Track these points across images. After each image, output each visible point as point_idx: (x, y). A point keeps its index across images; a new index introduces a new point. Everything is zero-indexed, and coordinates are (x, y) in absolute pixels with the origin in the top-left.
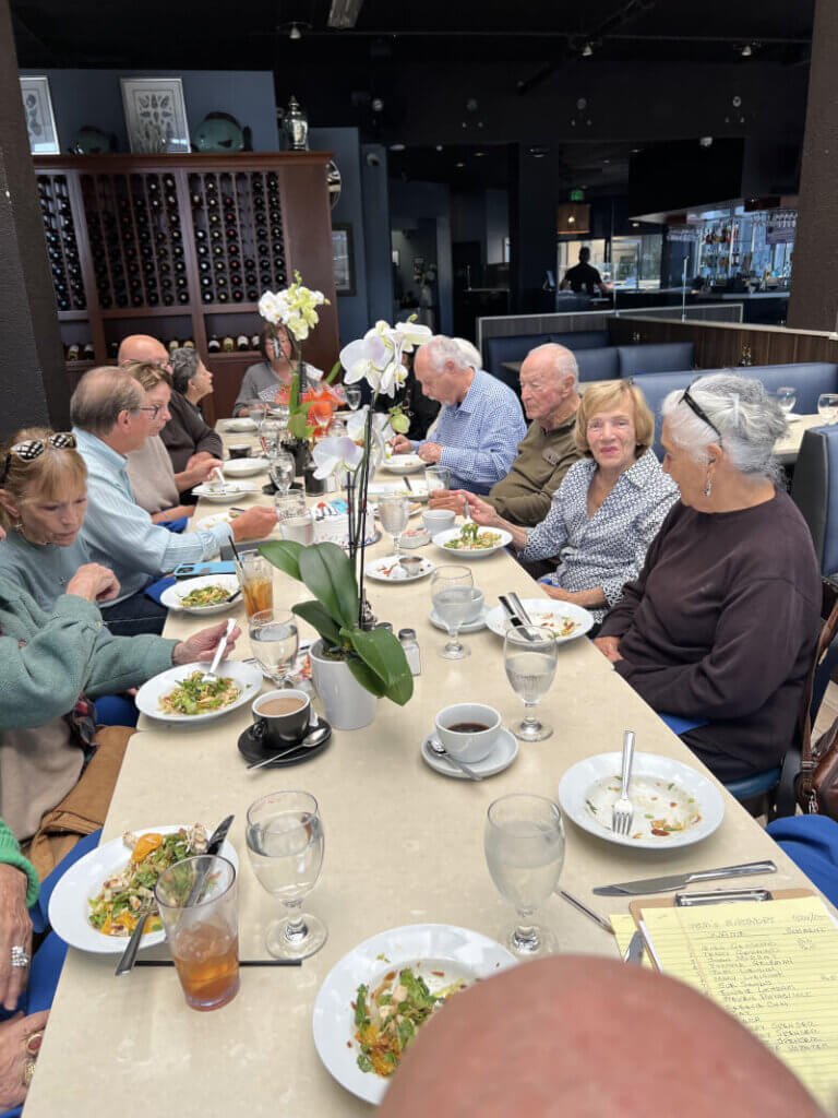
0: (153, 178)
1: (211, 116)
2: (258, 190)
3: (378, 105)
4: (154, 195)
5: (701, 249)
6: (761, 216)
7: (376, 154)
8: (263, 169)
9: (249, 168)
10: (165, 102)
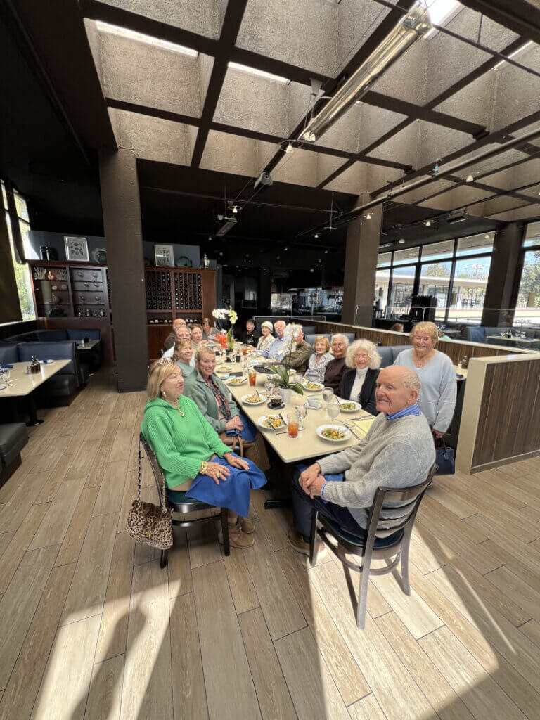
0: (163, 273)
1: (182, 257)
2: (194, 279)
3: (221, 254)
4: (164, 277)
5: (308, 299)
6: (325, 291)
7: (220, 267)
8: (197, 273)
9: (192, 272)
10: (167, 252)
